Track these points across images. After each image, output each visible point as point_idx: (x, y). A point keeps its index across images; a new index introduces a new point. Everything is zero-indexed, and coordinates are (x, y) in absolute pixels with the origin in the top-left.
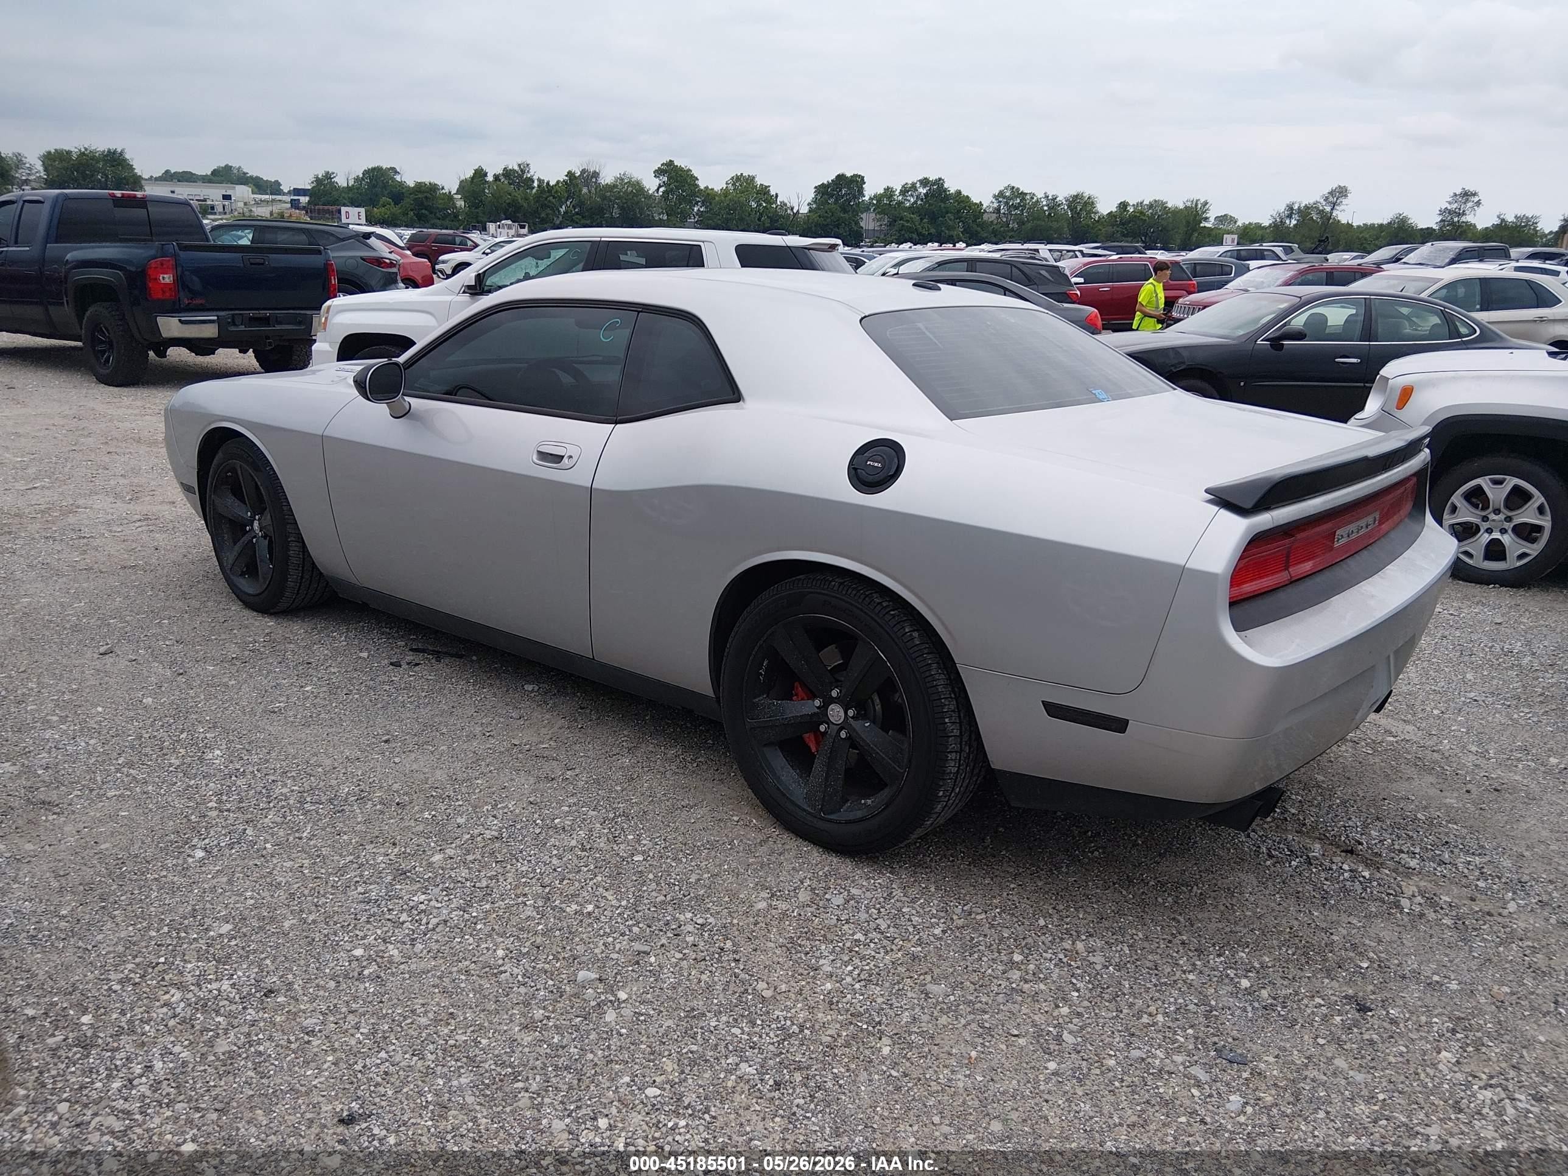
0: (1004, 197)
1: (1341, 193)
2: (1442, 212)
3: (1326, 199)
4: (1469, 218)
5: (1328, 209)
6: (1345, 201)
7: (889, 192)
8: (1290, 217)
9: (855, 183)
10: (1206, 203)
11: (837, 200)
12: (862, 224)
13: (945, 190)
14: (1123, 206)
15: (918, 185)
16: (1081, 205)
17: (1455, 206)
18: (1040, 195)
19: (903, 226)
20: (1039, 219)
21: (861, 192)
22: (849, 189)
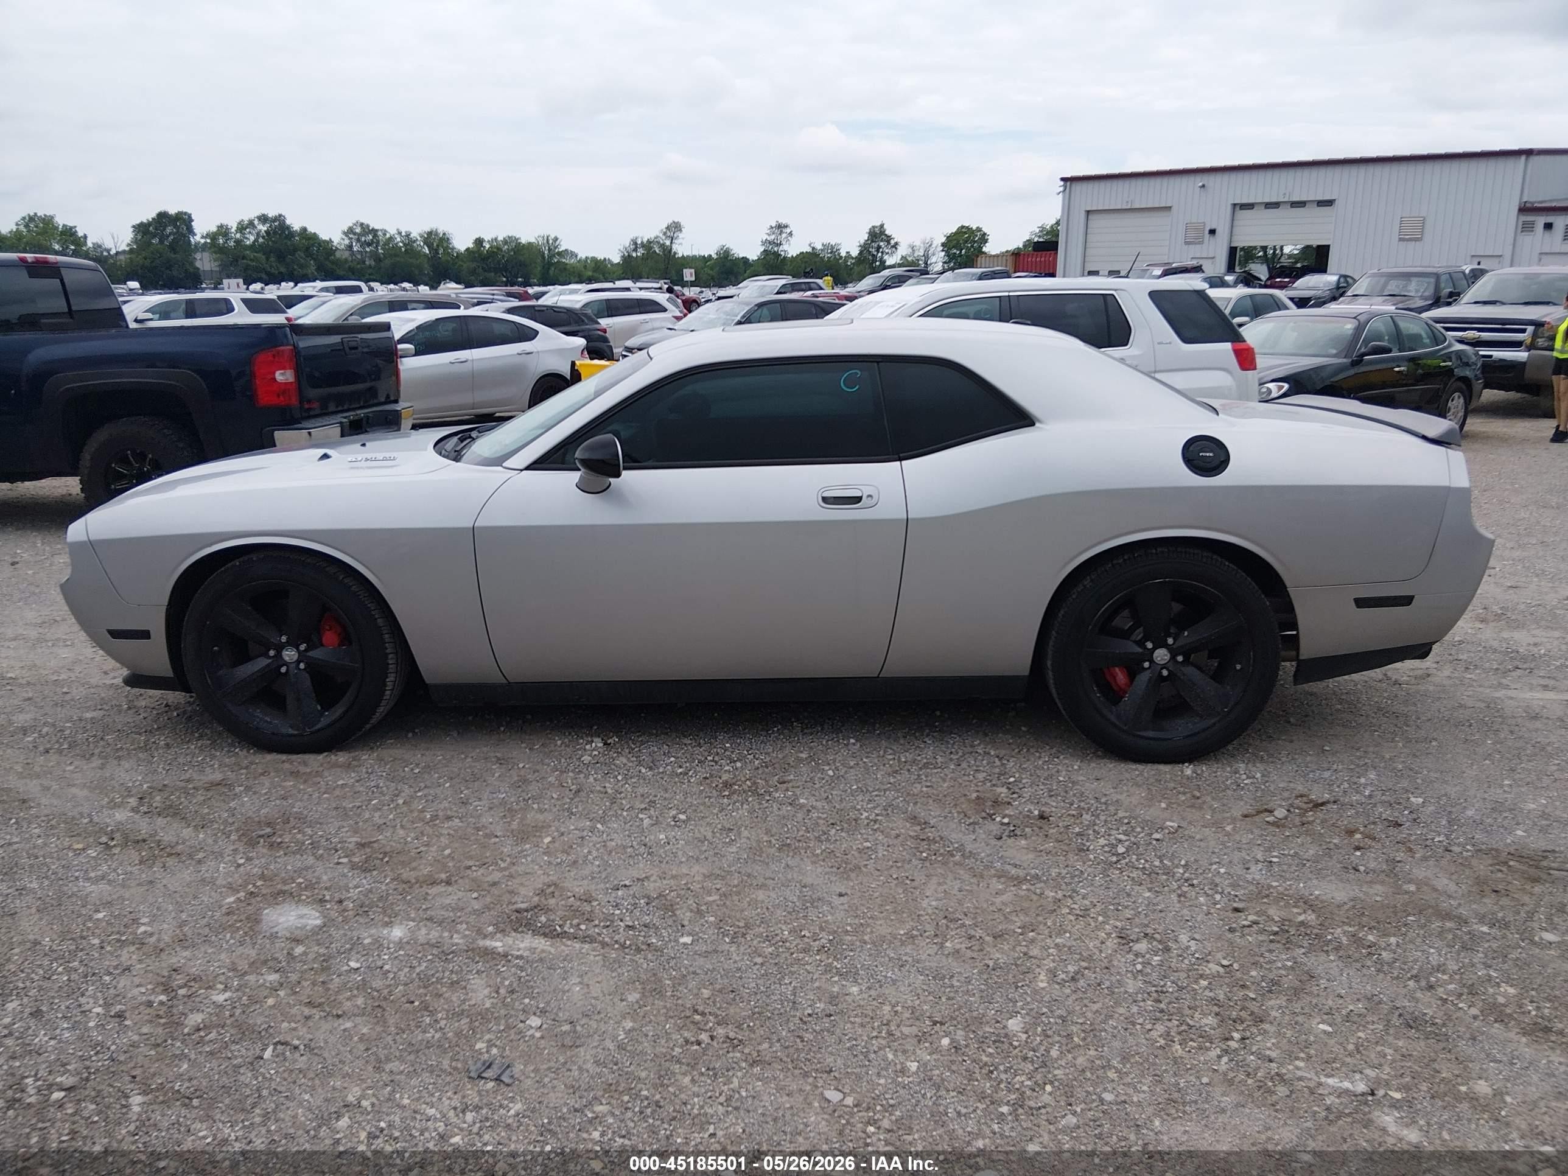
0: (355, 234)
1: (675, 228)
2: (764, 243)
3: (665, 234)
4: (785, 247)
5: (668, 243)
6: (681, 235)
7: (223, 231)
8: (635, 250)
9: (183, 221)
10: (556, 239)
11: (161, 242)
12: (198, 264)
13: (288, 227)
14: (479, 242)
15: (256, 222)
16: (437, 241)
17: (773, 237)
18: (392, 231)
19: (248, 265)
20: (396, 255)
21: (191, 231)
22: (175, 226)
